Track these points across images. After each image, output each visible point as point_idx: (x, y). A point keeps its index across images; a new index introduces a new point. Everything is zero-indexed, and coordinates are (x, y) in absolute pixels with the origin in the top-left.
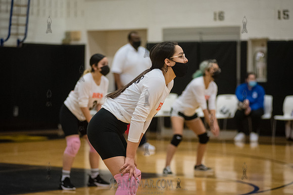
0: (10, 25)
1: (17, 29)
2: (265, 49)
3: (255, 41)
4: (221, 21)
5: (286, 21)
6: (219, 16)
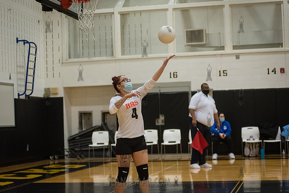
4: (175, 78)
5: (225, 77)
6: (174, 75)
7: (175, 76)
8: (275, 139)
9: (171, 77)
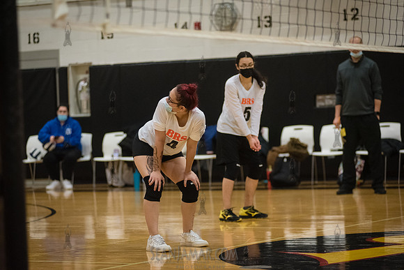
3: (76, 68)
4: (36, 44)
5: (110, 40)
6: (34, 38)
7: (36, 40)
9: (29, 43)
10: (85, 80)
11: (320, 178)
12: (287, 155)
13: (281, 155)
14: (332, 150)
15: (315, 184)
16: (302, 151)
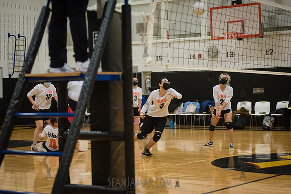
0: (14, 66)
1: (19, 68)
2: (150, 77)
3: (145, 73)
5: (161, 61)
8: (173, 113)
10: (149, 78)
11: (254, 125)
12: (240, 115)
13: (237, 115)
14: (260, 113)
15: (252, 128)
16: (246, 113)
